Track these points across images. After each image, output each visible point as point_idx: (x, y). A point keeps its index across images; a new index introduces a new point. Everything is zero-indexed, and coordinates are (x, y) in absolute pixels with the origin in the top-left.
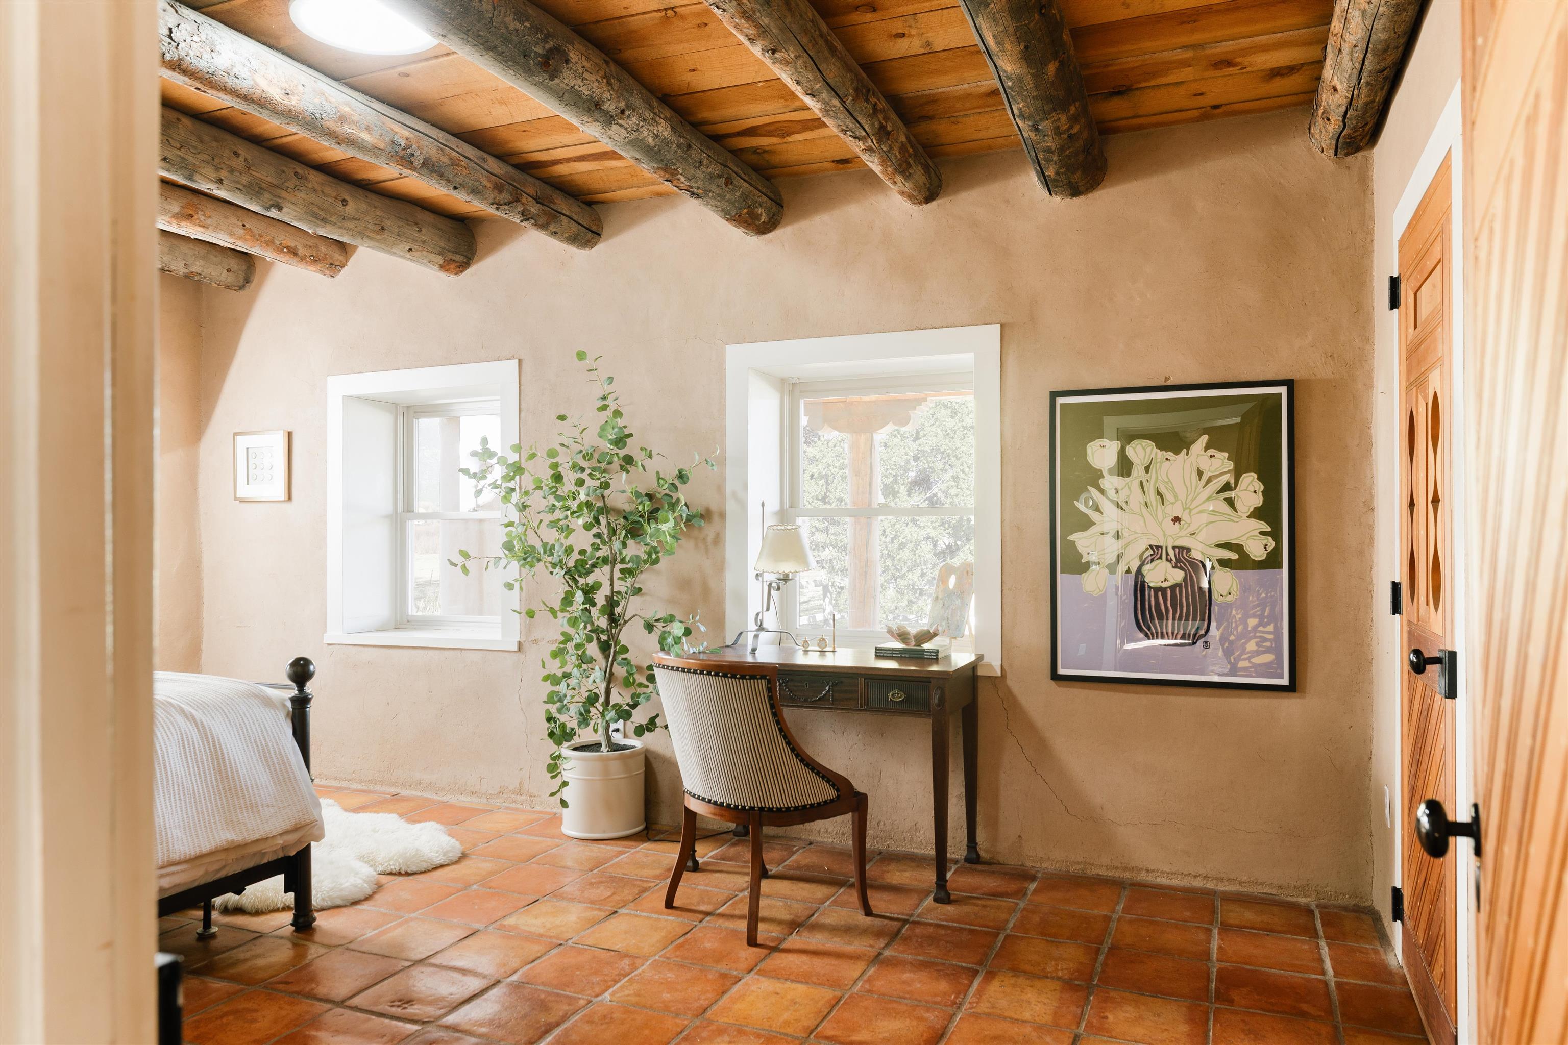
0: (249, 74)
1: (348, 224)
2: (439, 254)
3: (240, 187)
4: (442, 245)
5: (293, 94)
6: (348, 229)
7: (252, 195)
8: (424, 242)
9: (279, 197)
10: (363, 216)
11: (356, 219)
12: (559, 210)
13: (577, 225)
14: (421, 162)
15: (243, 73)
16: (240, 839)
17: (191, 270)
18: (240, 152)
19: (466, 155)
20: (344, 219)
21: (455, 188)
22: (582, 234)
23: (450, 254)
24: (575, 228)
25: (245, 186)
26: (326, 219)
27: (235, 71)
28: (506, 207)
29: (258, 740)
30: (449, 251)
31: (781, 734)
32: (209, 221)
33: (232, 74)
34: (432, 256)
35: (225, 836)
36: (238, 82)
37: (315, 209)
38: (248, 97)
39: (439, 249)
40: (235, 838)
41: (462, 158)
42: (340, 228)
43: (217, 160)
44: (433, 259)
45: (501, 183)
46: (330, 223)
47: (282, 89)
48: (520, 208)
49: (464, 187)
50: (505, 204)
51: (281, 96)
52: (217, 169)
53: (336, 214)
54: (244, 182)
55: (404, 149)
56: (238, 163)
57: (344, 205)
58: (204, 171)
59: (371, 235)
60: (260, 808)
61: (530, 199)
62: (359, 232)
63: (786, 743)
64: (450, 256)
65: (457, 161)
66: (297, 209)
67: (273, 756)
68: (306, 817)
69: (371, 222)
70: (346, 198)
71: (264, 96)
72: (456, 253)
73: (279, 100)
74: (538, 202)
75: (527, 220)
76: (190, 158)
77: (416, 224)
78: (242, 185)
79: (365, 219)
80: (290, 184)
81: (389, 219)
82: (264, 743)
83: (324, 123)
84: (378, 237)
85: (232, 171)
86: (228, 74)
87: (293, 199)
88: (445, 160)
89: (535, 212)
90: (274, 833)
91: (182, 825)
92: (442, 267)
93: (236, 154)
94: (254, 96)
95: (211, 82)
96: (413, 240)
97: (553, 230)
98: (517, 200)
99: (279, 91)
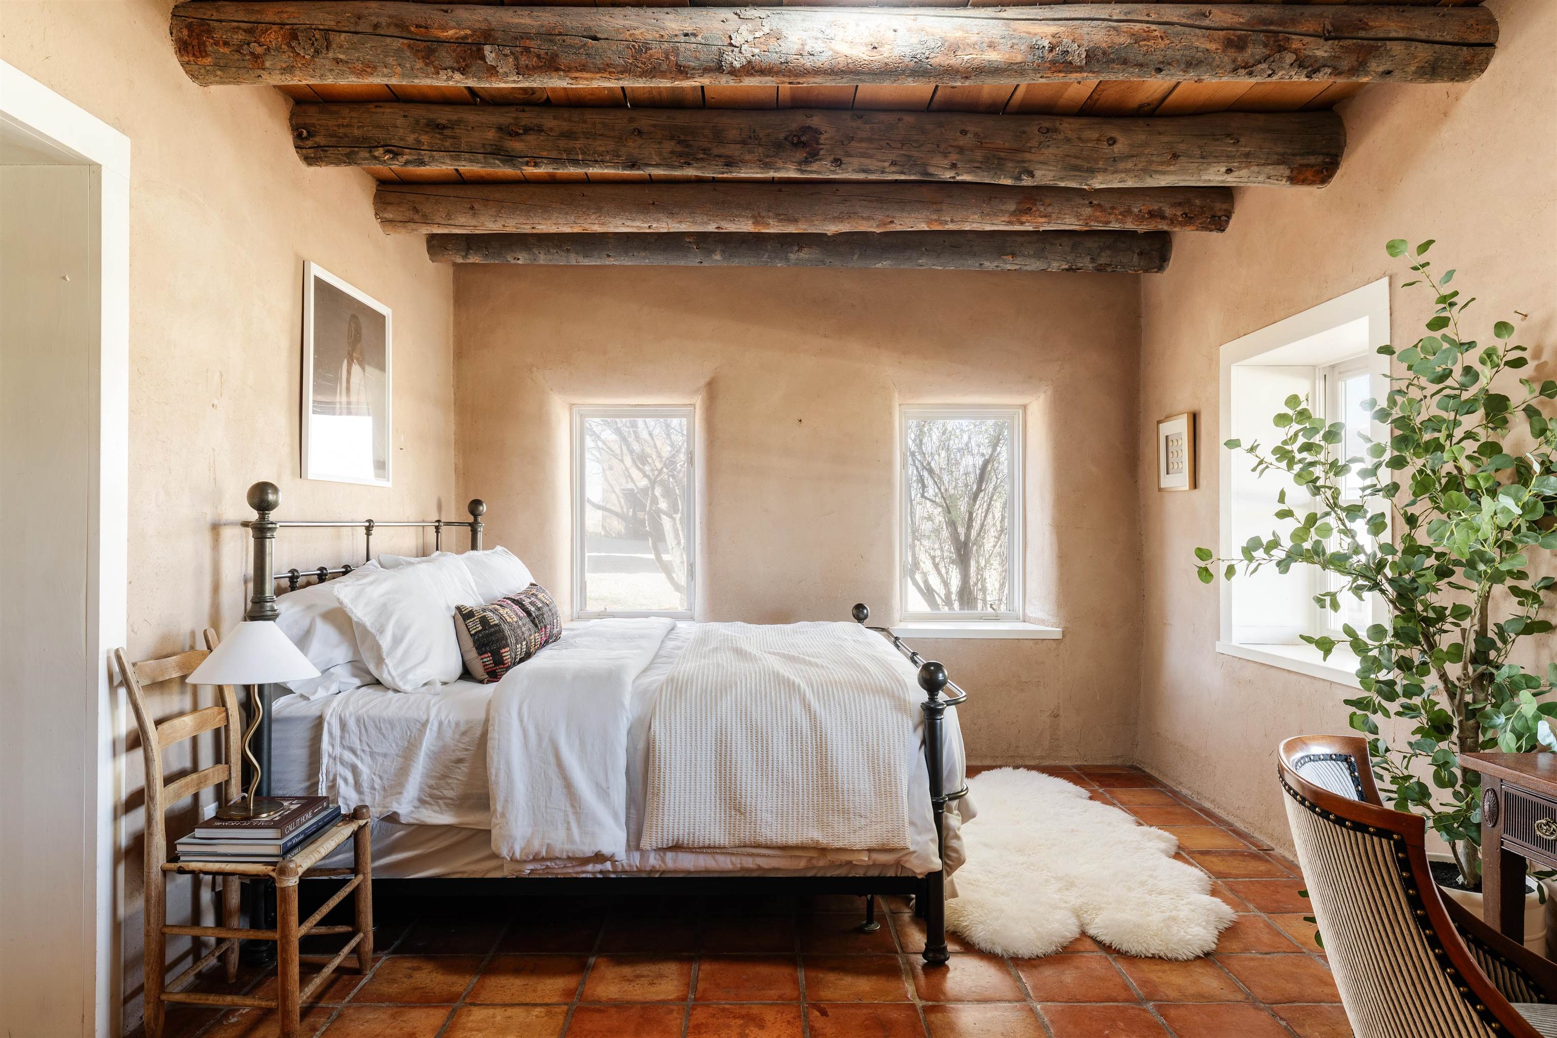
0: (824, 45)
1: (1121, 166)
2: (1278, 164)
3: (976, 165)
4: (1280, 149)
5: (882, 45)
6: (1126, 171)
7: (994, 168)
8: (1247, 155)
9: (1024, 162)
10: (1141, 149)
11: (1133, 156)
12: (1381, 35)
13: (1427, 46)
14: (1083, 56)
15: (818, 46)
16: (825, 842)
17: (1099, 262)
18: (968, 128)
19: (1165, 19)
20: (1115, 161)
21: (1159, 70)
22: (1448, 56)
23: (1298, 158)
24: (1424, 53)
25: (981, 162)
26: (1091, 167)
27: (808, 48)
28: (1263, 66)
29: (870, 743)
30: (1294, 155)
31: (1443, 970)
32: (1050, 209)
33: (805, 53)
34: (1269, 169)
35: (813, 834)
36: (815, 58)
37: (1073, 161)
38: (835, 70)
39: (1276, 157)
40: (821, 840)
41: (1153, 27)
42: (1115, 172)
43: (943, 146)
44: (1272, 172)
45: (1239, 37)
46: (1099, 170)
47: (866, 45)
48: (1290, 58)
49: (1169, 64)
50: (1260, 63)
51: (869, 53)
52: (945, 155)
53: (1102, 158)
54: (979, 158)
55: (1051, 50)
56: (967, 141)
57: (1110, 145)
58: (934, 162)
59: (1160, 168)
60: (852, 816)
61: (1306, 39)
62: (1142, 170)
63: (1463, 996)
64: (1299, 160)
65: (1145, 34)
66: (1051, 168)
67: (881, 764)
68: (896, 840)
69: (1155, 152)
70: (1113, 135)
71: (850, 61)
72: (1309, 154)
73: (867, 58)
74: (1326, 39)
75: (1317, 71)
76: (915, 154)
77: (1228, 135)
78: (978, 162)
79: (1146, 152)
80: (1034, 143)
81: (1182, 142)
82: (876, 747)
83: (932, 61)
84: (1172, 168)
85: (961, 150)
86: (801, 54)
87: (1041, 158)
88: (1124, 40)
89: (1326, 55)
90: (858, 847)
91: (774, 811)
92: (1293, 180)
93: (964, 132)
94: (840, 66)
95: (790, 71)
96: (1228, 157)
97: (1381, 69)
98: (1281, 49)
99: (864, 49)
